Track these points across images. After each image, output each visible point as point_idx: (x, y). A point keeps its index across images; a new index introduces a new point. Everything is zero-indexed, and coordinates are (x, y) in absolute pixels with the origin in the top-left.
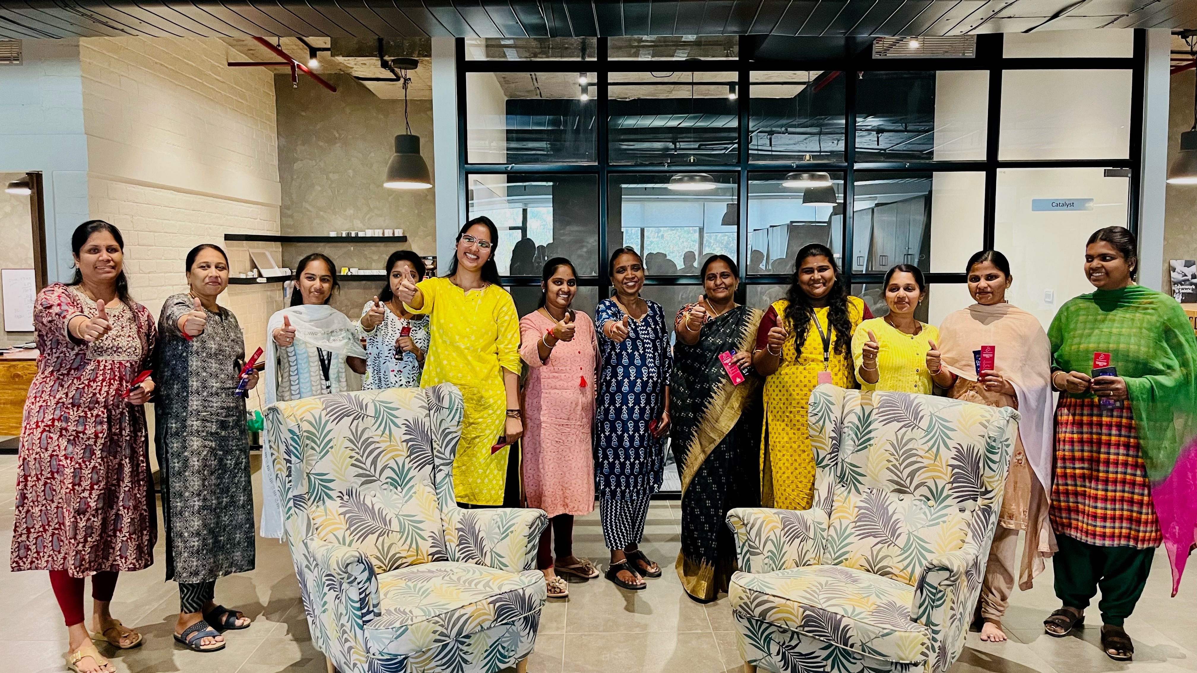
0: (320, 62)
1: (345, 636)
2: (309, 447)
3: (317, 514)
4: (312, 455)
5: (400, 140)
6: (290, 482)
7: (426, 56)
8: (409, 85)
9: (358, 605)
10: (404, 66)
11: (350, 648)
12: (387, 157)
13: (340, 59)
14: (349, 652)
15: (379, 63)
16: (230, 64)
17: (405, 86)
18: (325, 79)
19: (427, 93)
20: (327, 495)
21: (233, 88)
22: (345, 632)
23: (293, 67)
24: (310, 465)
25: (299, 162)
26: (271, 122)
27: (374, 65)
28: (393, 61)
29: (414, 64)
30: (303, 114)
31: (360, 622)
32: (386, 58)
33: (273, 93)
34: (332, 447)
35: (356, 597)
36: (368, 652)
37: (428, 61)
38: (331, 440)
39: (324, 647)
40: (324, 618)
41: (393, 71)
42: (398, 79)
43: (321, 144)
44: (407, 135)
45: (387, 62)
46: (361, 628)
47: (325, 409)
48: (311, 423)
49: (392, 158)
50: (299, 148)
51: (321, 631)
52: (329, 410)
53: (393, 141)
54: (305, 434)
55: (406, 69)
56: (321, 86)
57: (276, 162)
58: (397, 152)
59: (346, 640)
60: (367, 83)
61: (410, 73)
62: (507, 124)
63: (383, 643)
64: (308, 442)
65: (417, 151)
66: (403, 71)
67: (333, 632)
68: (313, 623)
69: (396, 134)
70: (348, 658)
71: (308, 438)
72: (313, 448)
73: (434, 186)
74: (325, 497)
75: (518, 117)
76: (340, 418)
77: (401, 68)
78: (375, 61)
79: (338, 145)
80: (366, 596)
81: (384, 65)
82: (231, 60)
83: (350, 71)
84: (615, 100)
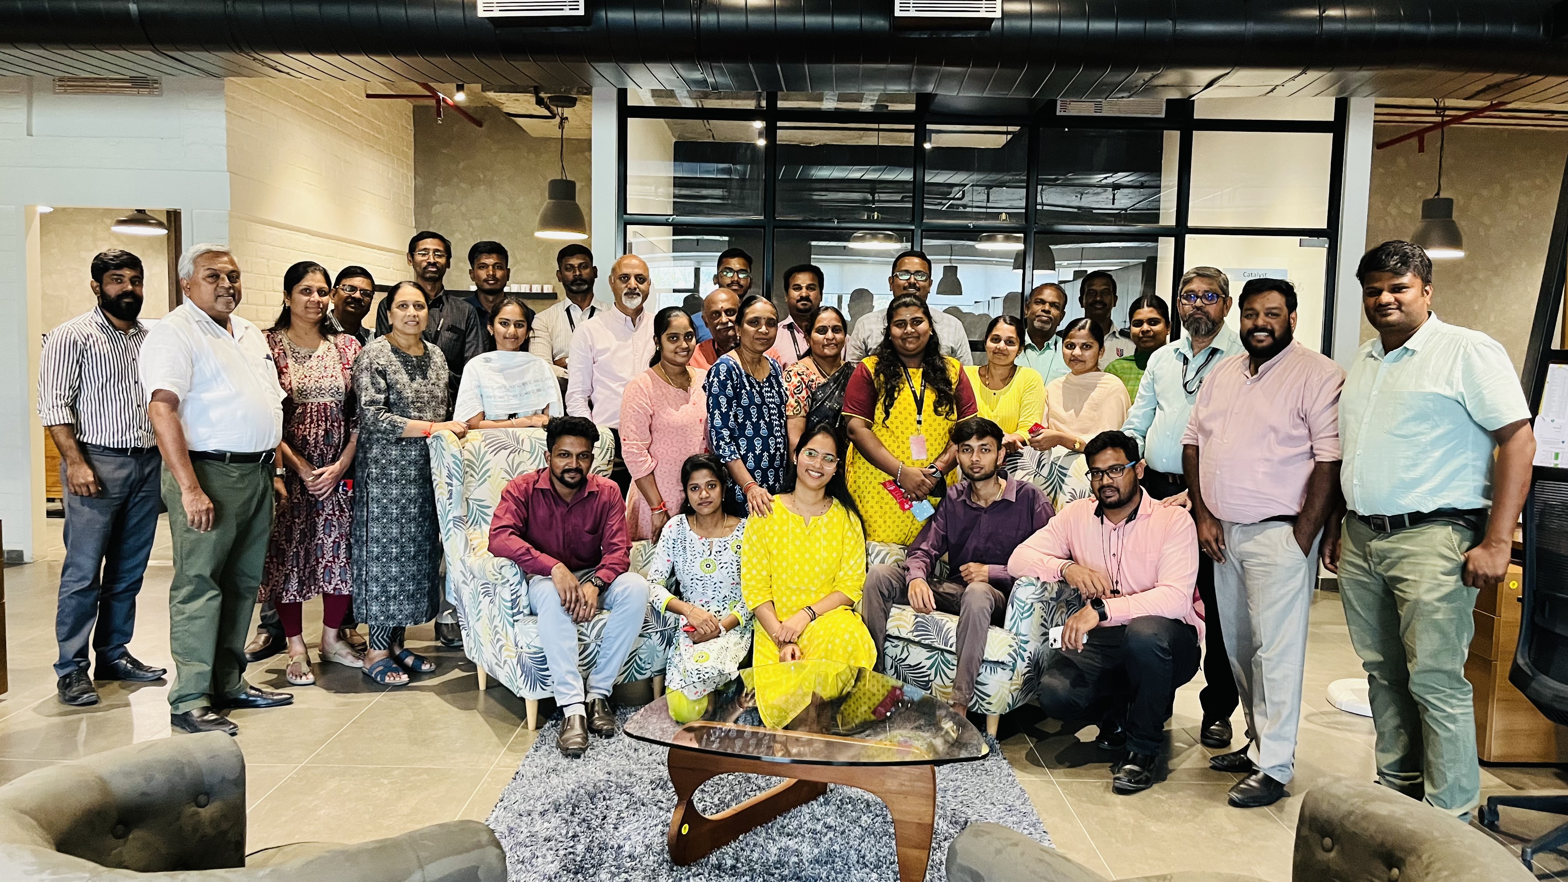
0: (467, 95)
1: (498, 636)
2: (469, 474)
3: (474, 536)
4: (470, 482)
5: (554, 184)
6: (450, 504)
7: (586, 94)
8: (566, 125)
9: (510, 604)
10: (562, 104)
11: (502, 647)
12: (537, 202)
13: (491, 94)
14: (500, 650)
15: (534, 99)
16: (369, 96)
17: (561, 126)
18: (470, 112)
19: (587, 131)
20: (483, 519)
21: (369, 122)
22: (497, 633)
23: (438, 101)
24: (469, 491)
25: (437, 206)
27: (529, 102)
28: (549, 98)
29: (572, 102)
30: (445, 151)
31: (511, 620)
32: (542, 95)
33: (413, 128)
34: (489, 477)
35: (509, 598)
36: (517, 645)
37: (587, 99)
38: (488, 470)
39: (476, 656)
40: (479, 627)
41: (548, 108)
42: (553, 116)
43: (463, 185)
44: (561, 181)
45: (542, 99)
46: (513, 626)
47: (484, 441)
48: (471, 453)
49: (545, 204)
50: (439, 190)
51: (475, 641)
52: (488, 442)
53: (545, 185)
54: (466, 462)
55: (563, 107)
56: (466, 120)
57: (412, 206)
58: (550, 198)
59: (499, 640)
60: (520, 121)
61: (567, 112)
62: (675, 171)
63: (531, 637)
64: (468, 469)
65: (574, 198)
66: (560, 109)
67: (485, 637)
68: (468, 635)
69: (549, 180)
70: (499, 657)
71: (468, 466)
72: (472, 476)
73: (590, 237)
74: (482, 522)
75: (685, 164)
76: (497, 451)
77: (557, 107)
78: (531, 98)
79: (482, 187)
80: (518, 597)
81: (540, 102)
82: (370, 92)
83: (501, 106)
84: (798, 145)
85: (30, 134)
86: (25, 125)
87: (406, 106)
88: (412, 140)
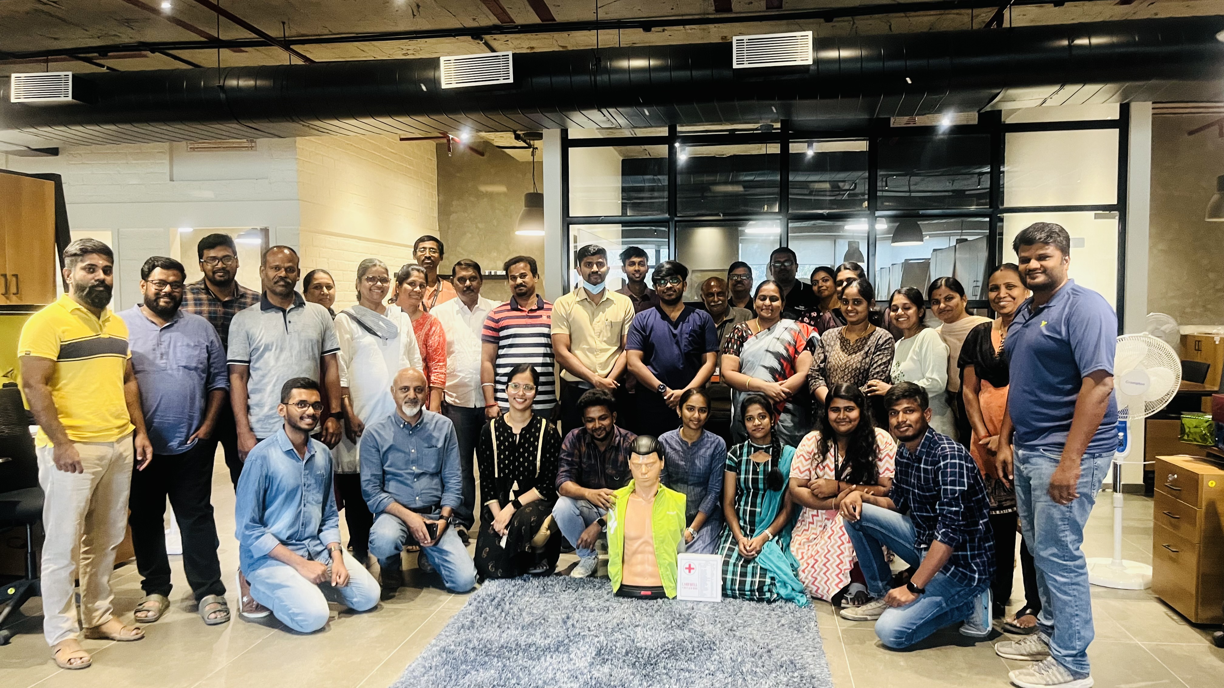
5: (529, 196)
8: (535, 153)
10: (533, 138)
12: (520, 208)
15: (514, 136)
16: (402, 139)
17: (533, 154)
18: (474, 146)
21: (403, 157)
23: (449, 140)
25: (454, 214)
26: (432, 182)
27: (510, 137)
28: (523, 134)
29: (539, 136)
30: (458, 175)
32: (518, 132)
33: (435, 160)
41: (525, 141)
42: (528, 147)
43: (472, 199)
44: (534, 193)
45: (519, 135)
49: (523, 209)
50: (454, 203)
53: (523, 197)
55: (534, 140)
56: (472, 152)
57: (436, 215)
58: (526, 204)
60: (506, 150)
61: (537, 143)
62: (623, 183)
66: (532, 142)
69: (525, 193)
75: (628, 177)
77: (530, 140)
78: (510, 135)
79: (485, 200)
81: (517, 137)
82: (403, 137)
83: (492, 142)
84: (714, 157)
85: (172, 180)
86: (168, 174)
87: (432, 144)
88: (436, 168)
